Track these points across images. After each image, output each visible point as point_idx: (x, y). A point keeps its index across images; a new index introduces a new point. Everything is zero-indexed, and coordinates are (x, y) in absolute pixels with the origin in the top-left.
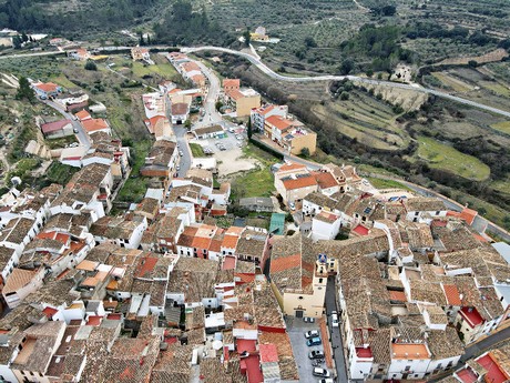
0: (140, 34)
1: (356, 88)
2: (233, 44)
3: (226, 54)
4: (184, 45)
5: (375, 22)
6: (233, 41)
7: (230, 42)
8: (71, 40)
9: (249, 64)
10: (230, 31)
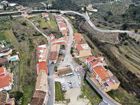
0: (47, 4)
1: (130, 38)
2: (79, 11)
3: (77, 15)
4: (62, 10)
5: (134, 3)
6: (80, 9)
7: (78, 10)
8: (24, 6)
9: (85, 21)
10: (79, 5)
